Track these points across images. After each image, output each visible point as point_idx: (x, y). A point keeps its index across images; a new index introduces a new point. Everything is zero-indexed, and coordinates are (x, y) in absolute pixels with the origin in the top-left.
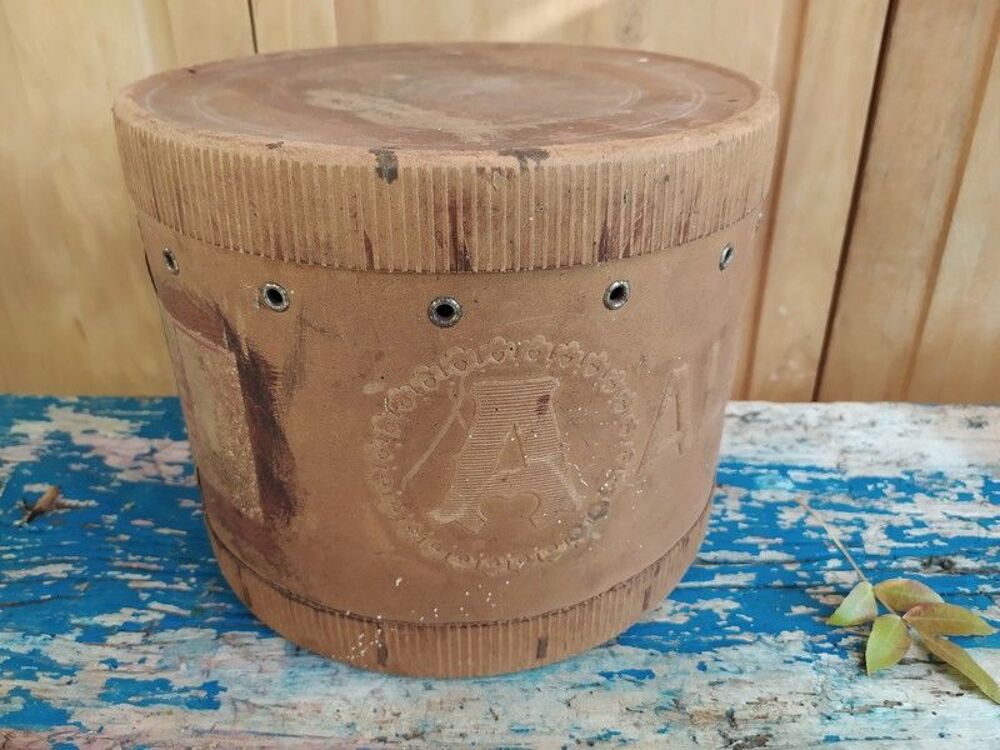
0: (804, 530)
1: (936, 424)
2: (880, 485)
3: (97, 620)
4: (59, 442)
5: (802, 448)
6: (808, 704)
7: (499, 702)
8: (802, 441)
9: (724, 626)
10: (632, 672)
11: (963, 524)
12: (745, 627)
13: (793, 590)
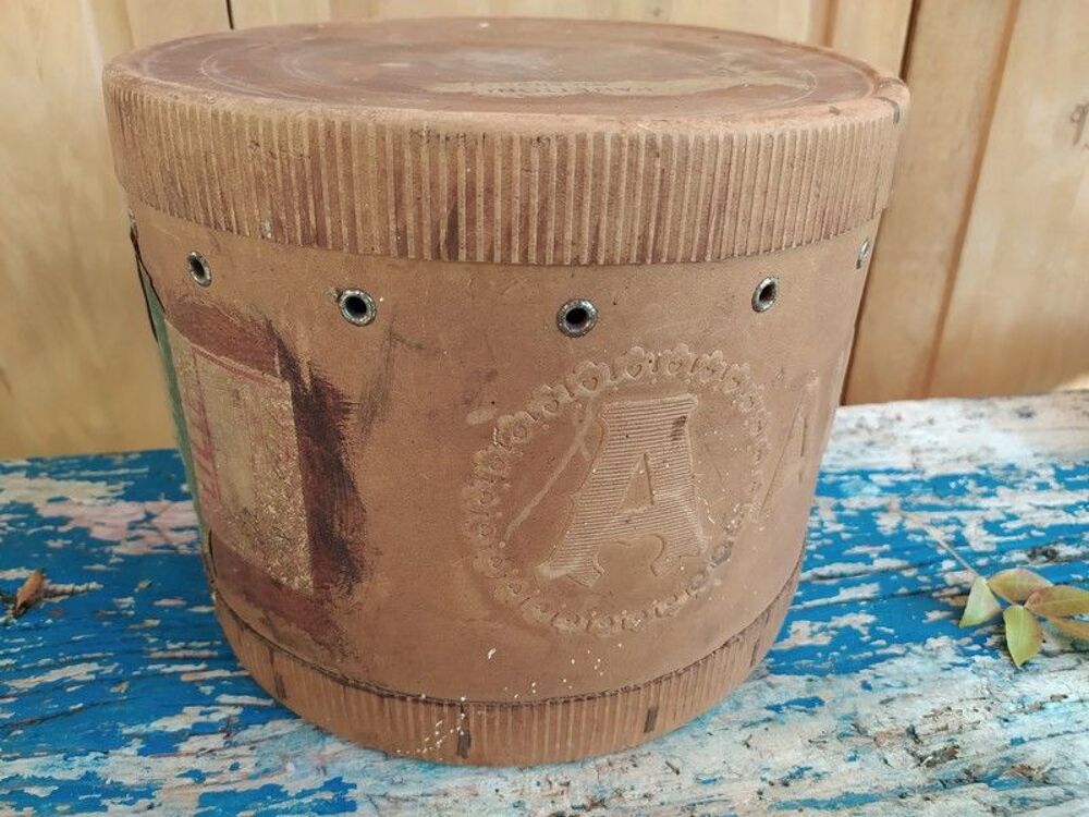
0: (907, 534)
1: (989, 417)
2: (961, 482)
3: (157, 725)
4: (19, 516)
5: (872, 451)
6: (982, 710)
7: (673, 753)
8: (870, 444)
9: (868, 642)
10: (798, 702)
11: (1052, 512)
12: (890, 640)
13: (922, 596)
